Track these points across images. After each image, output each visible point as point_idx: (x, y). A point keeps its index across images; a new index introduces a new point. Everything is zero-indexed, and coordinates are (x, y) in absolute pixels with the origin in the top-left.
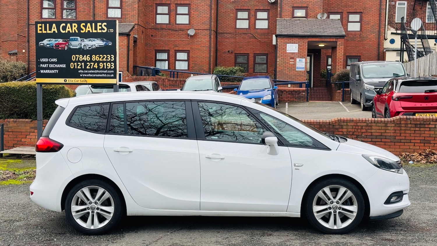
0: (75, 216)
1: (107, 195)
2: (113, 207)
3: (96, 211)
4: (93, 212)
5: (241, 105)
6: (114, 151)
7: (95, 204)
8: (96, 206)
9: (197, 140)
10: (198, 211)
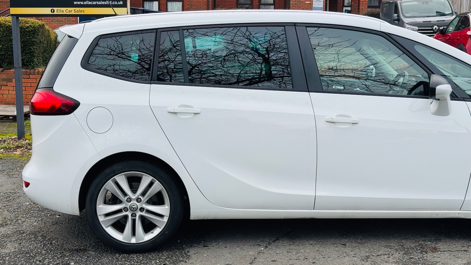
0: (103, 221)
1: (158, 186)
2: (168, 206)
3: (139, 213)
4: (134, 215)
5: (381, 30)
6: (169, 112)
7: (137, 202)
8: (139, 205)
9: (309, 92)
10: (311, 211)
